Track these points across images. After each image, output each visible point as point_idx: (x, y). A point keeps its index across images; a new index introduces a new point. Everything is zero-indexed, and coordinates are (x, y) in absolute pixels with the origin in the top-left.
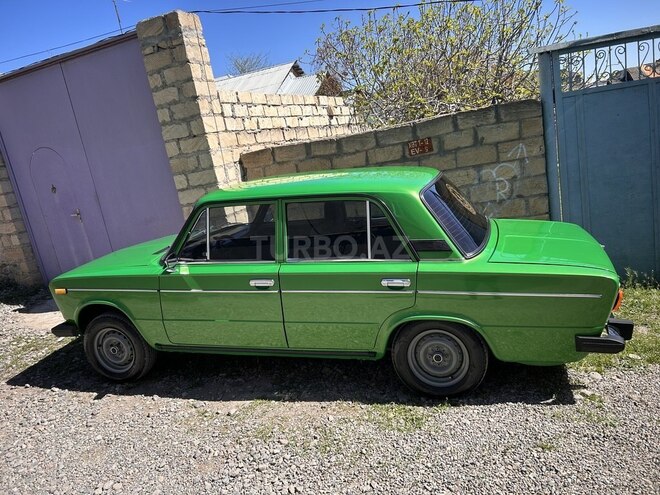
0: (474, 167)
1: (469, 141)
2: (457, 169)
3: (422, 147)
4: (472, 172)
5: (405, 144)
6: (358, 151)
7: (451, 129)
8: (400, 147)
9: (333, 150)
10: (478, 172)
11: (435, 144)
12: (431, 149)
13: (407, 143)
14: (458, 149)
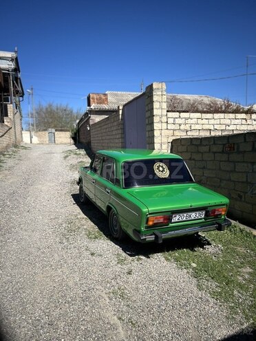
0: (251, 163)
1: (250, 149)
2: (244, 162)
3: (230, 147)
4: (249, 165)
5: (224, 145)
6: (207, 145)
7: (243, 141)
8: (222, 146)
9: (198, 143)
10: (253, 165)
11: (236, 147)
12: (234, 149)
13: (225, 144)
14: (245, 152)
